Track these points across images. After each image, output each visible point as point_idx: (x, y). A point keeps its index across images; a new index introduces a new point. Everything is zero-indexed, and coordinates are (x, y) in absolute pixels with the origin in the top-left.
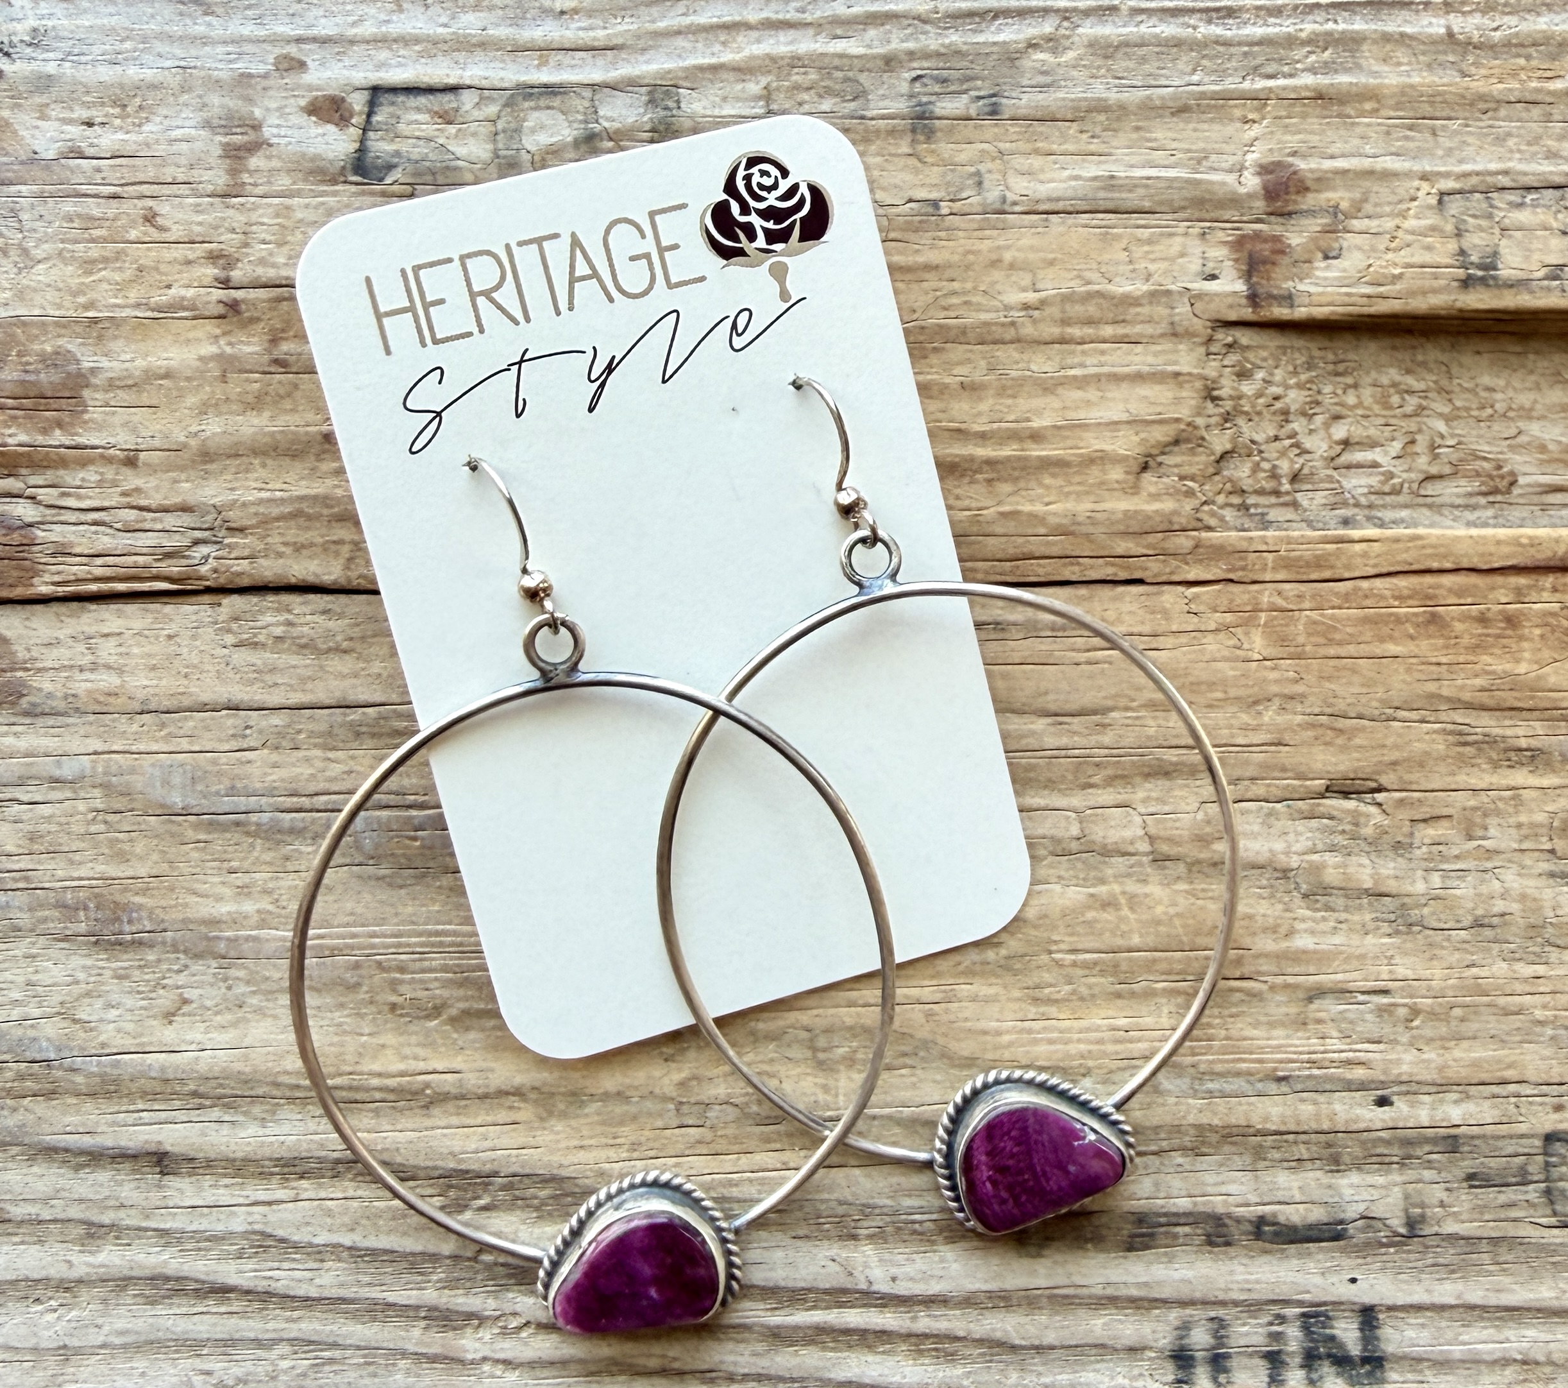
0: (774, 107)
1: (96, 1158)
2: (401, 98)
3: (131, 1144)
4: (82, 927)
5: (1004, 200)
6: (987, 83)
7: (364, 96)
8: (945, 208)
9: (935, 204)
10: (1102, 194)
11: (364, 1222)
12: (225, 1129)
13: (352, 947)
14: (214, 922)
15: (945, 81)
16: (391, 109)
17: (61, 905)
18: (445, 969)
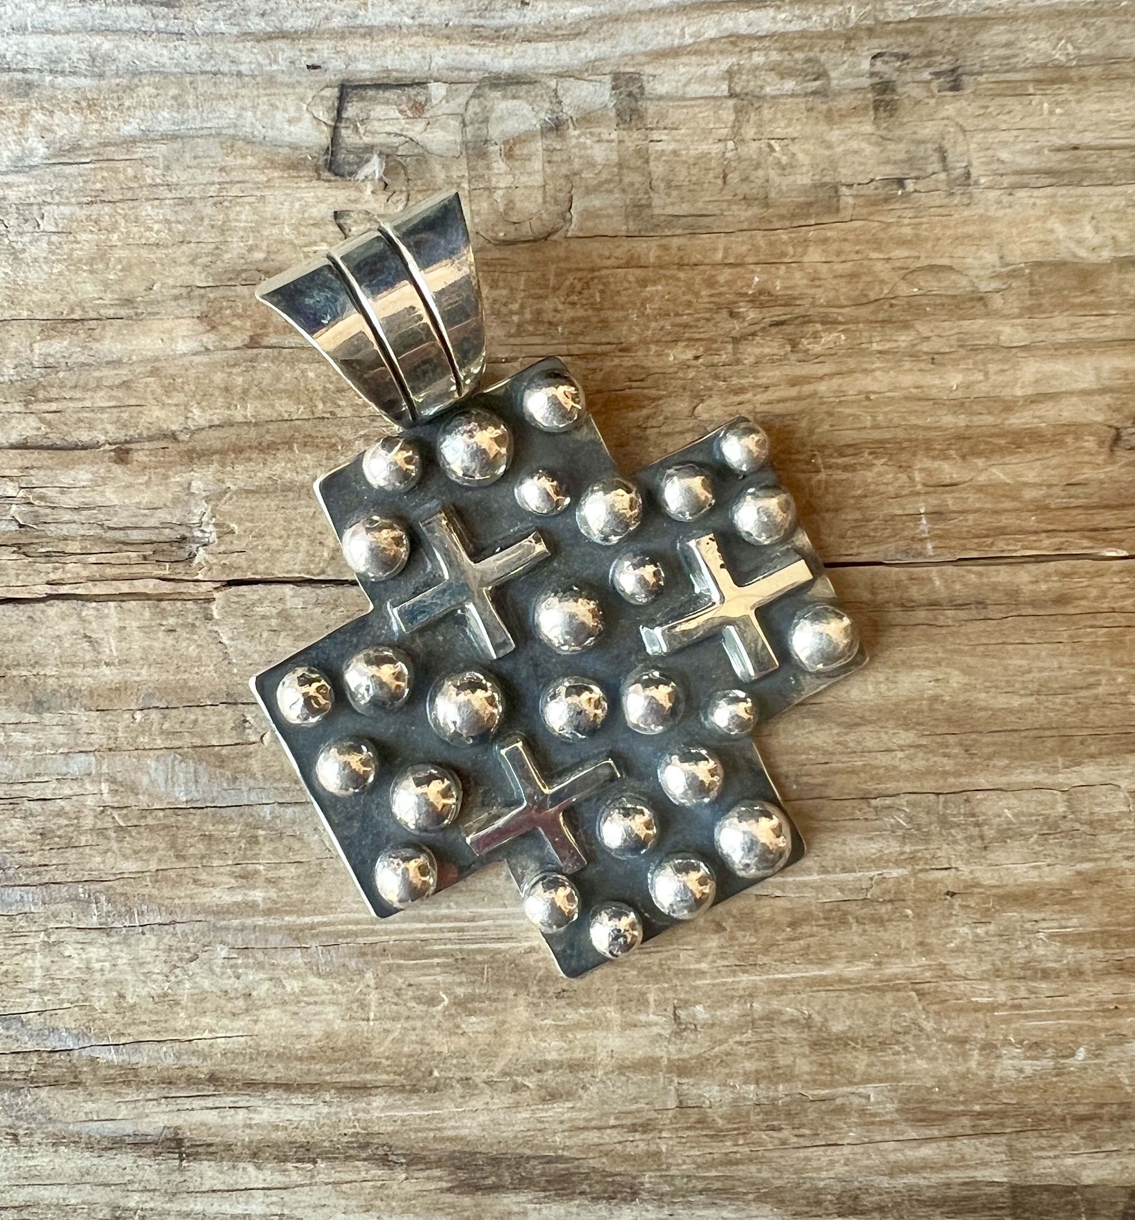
0: (738, 89)
1: (116, 1144)
2: (371, 93)
3: (150, 1130)
4: (94, 921)
5: (968, 175)
6: (949, 58)
7: (335, 92)
8: (910, 185)
9: (900, 182)
10: (1066, 164)
11: (378, 1203)
12: (241, 1115)
13: (356, 934)
14: (222, 911)
15: (905, 57)
16: (361, 104)
17: (75, 899)
18: (445, 954)
